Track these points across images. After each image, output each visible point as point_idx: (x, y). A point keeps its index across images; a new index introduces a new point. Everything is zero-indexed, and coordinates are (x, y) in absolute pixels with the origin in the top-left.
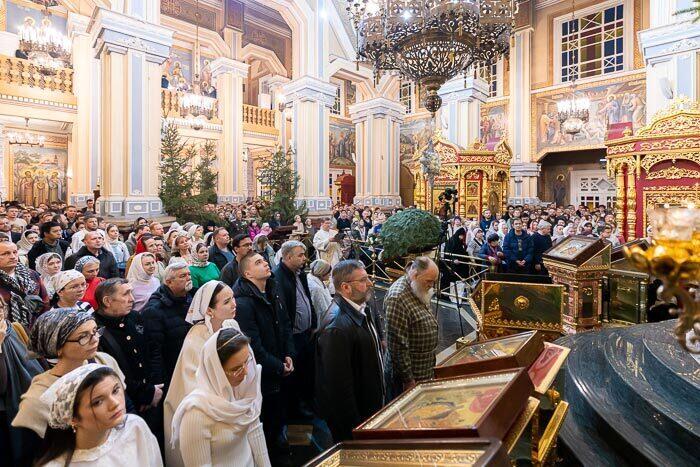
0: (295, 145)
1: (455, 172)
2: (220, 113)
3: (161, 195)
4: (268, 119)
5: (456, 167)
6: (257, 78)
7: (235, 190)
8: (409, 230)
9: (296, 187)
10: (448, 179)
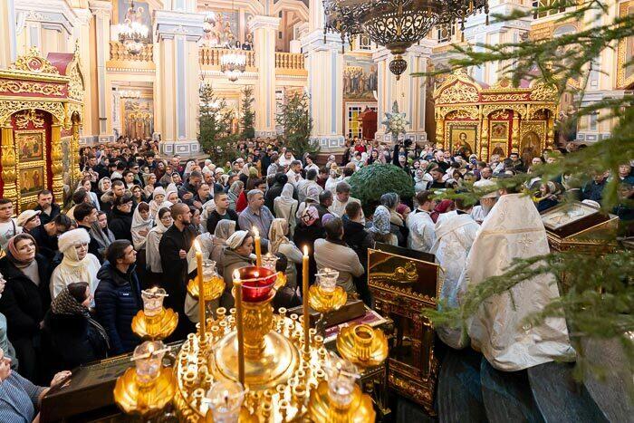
0: (310, 91)
1: (475, 113)
2: (256, 64)
3: (199, 139)
4: (299, 62)
5: (478, 107)
6: (292, 25)
7: (268, 126)
8: (369, 184)
9: (311, 128)
10: (468, 119)
